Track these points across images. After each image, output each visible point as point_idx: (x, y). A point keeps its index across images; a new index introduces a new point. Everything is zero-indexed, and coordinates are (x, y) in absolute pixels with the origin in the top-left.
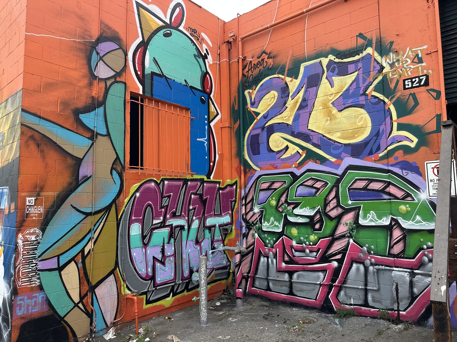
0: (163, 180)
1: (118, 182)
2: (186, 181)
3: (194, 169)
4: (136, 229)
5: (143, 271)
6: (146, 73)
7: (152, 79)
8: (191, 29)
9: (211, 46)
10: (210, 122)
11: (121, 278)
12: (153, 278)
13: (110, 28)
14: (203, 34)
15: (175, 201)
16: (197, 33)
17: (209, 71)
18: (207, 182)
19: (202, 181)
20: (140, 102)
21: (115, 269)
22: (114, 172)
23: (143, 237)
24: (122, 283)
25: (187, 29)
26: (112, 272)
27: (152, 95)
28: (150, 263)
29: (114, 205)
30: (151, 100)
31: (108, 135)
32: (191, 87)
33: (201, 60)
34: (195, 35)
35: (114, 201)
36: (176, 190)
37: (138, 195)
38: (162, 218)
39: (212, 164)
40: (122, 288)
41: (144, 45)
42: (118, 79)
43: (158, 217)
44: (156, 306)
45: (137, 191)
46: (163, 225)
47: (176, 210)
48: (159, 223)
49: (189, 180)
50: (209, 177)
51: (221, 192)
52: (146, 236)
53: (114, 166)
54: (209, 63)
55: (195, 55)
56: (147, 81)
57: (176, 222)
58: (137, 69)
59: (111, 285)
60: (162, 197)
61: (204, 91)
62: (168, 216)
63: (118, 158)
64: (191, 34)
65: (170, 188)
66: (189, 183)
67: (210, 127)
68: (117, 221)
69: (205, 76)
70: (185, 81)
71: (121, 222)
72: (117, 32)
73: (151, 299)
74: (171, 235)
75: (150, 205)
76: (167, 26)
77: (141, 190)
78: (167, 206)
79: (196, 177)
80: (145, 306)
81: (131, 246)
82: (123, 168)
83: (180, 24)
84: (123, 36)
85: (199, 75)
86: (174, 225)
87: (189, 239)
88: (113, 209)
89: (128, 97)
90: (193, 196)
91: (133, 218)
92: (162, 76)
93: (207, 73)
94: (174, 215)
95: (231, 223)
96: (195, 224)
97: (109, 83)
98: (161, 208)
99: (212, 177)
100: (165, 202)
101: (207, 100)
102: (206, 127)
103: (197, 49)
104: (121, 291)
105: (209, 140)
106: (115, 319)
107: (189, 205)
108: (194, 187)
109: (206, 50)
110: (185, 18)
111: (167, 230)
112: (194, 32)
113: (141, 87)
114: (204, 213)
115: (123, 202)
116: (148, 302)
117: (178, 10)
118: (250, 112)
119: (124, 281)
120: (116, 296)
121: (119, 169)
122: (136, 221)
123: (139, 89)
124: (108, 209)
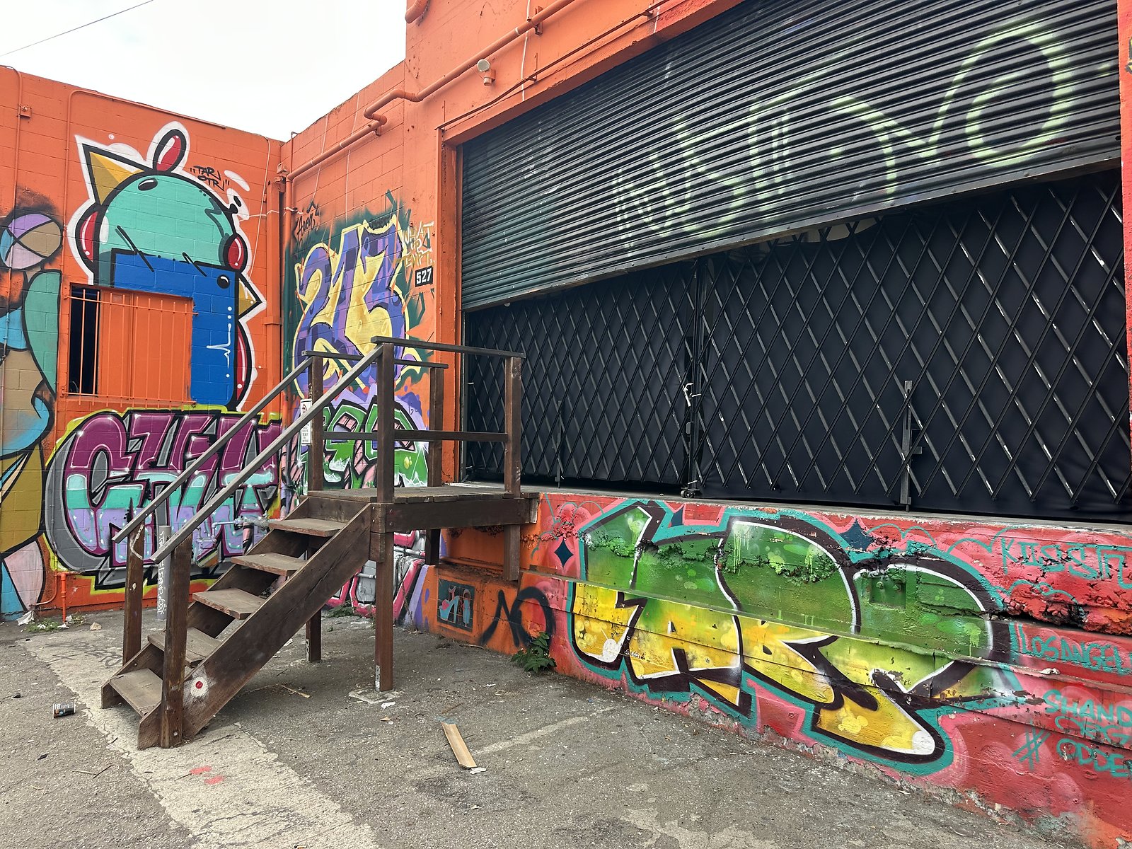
0: (131, 413)
1: (45, 415)
2: (178, 415)
4: (77, 483)
5: (91, 543)
6: (101, 252)
7: (113, 260)
8: (200, 168)
9: (247, 188)
10: (237, 316)
11: (49, 547)
12: (110, 553)
13: (32, 194)
14: (227, 173)
15: (156, 444)
16: (216, 173)
17: (239, 231)
18: (226, 416)
19: (217, 415)
20: (84, 299)
21: (39, 534)
22: (38, 401)
23: (91, 495)
24: (52, 554)
25: (191, 171)
26: (34, 539)
27: (112, 284)
28: (105, 532)
29: (37, 447)
30: (112, 290)
31: (29, 348)
32: (197, 263)
33: (222, 218)
34: (211, 177)
35: (38, 441)
36: (159, 428)
37: (81, 433)
38: (127, 470)
39: (240, 386)
40: (52, 561)
41: (98, 210)
42: (47, 267)
43: (119, 466)
44: (114, 594)
45: (79, 428)
46: (129, 479)
47: (158, 458)
48: (122, 476)
49: (187, 412)
50: (232, 406)
51: (260, 432)
52: (96, 494)
53: (39, 393)
54: (240, 218)
55: (208, 212)
56: (104, 266)
57: (154, 477)
58: (84, 248)
59: (32, 556)
60: (128, 438)
61: (226, 266)
62: (140, 467)
63: (45, 380)
64: (199, 178)
65: (144, 426)
66: (186, 417)
67: (238, 326)
68: (43, 469)
70: (184, 254)
71: (50, 471)
72: (46, 198)
73: (105, 583)
74: (147, 495)
75: (103, 449)
76: (146, 171)
77: (87, 426)
78: (138, 452)
79: (200, 407)
80: (93, 592)
81: (68, 506)
82: (55, 395)
83: (176, 165)
84: (57, 201)
85: (218, 239)
86: (151, 481)
87: (184, 503)
88: (36, 452)
89: (67, 292)
90: (193, 438)
91: (72, 467)
92: (135, 252)
93: (236, 235)
94: (152, 466)
95: (275, 484)
96: (199, 481)
97: (30, 275)
98: (127, 454)
99: (239, 409)
100: (134, 445)
101: (233, 282)
102: (230, 326)
103: (213, 199)
104: (49, 565)
105: (235, 347)
106: (39, 600)
107: (186, 450)
108: (199, 424)
109: (235, 198)
110: (187, 153)
111: (136, 490)
112: (206, 172)
113: (90, 275)
114: (219, 465)
115: (54, 444)
117: (171, 142)
119: (55, 553)
120: (41, 572)
121: (47, 396)
122: (77, 471)
123: (86, 278)
124: (27, 452)
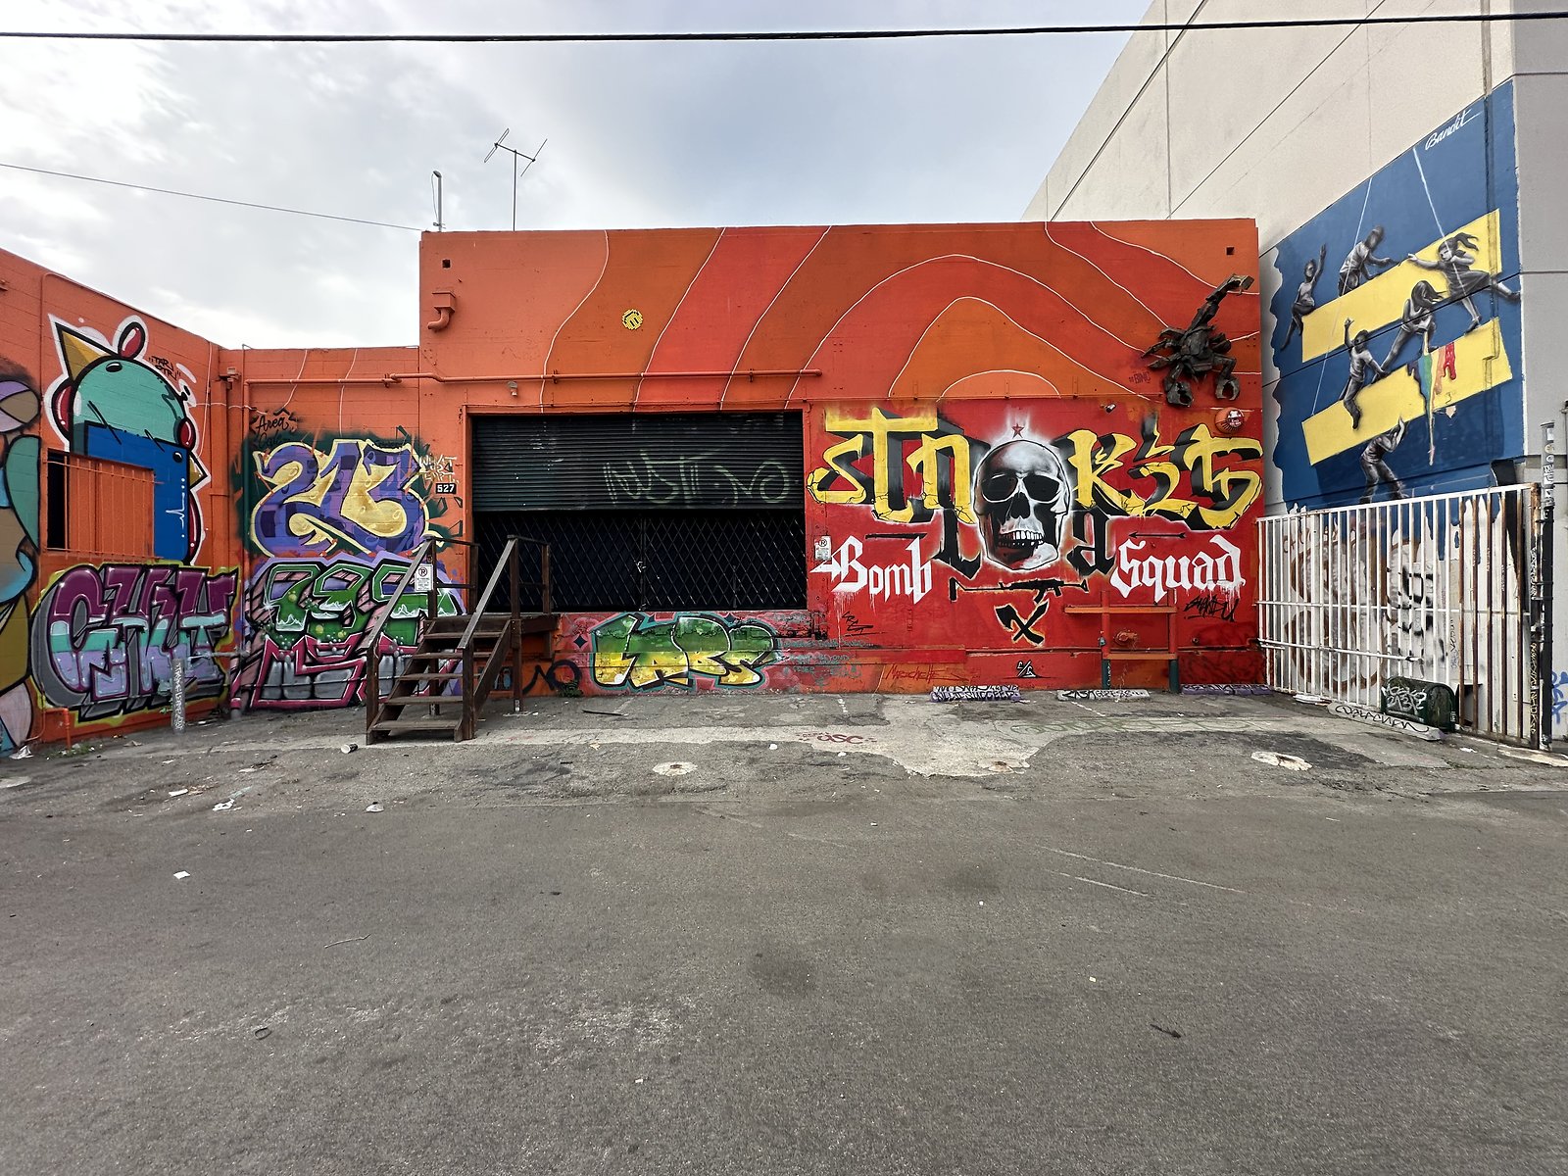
0: (105, 567)
1: (29, 567)
2: (145, 568)
3: (160, 552)
4: (60, 630)
5: (74, 681)
6: (75, 423)
7: (86, 430)
8: (157, 359)
9: (195, 382)
10: (189, 487)
11: (36, 688)
12: (91, 689)
13: (10, 363)
14: (179, 366)
15: (126, 595)
16: (169, 365)
17: (189, 416)
18: (182, 569)
19: (175, 568)
20: (66, 464)
21: (27, 677)
22: (22, 555)
23: (73, 639)
24: (39, 694)
25: (149, 360)
26: (22, 681)
27: (86, 452)
28: (86, 671)
29: (22, 598)
30: (85, 458)
31: (11, 506)
32: (156, 440)
33: (175, 403)
34: (166, 367)
35: (23, 593)
36: (129, 580)
37: (62, 585)
38: (104, 616)
39: (192, 545)
40: (39, 701)
41: (71, 386)
42: (26, 432)
43: (97, 614)
44: (97, 725)
45: (61, 580)
46: (106, 625)
47: (129, 605)
48: (99, 622)
49: (151, 567)
50: (187, 561)
51: (208, 582)
52: (77, 638)
53: (23, 548)
54: (189, 405)
55: (164, 396)
56: (78, 435)
57: (127, 622)
58: (60, 418)
59: (20, 698)
60: (104, 588)
61: (180, 444)
62: (115, 614)
63: (27, 536)
64: (156, 366)
65: (116, 578)
66: (151, 570)
67: (189, 494)
68: (28, 617)
69: (181, 426)
70: (146, 431)
71: (36, 619)
72: (23, 368)
73: (87, 716)
74: (120, 638)
75: (83, 599)
76: (112, 356)
77: (67, 579)
78: (113, 601)
79: (162, 562)
80: (77, 725)
81: (53, 649)
82: (38, 550)
83: (138, 353)
84: (33, 372)
85: (172, 422)
86: (124, 625)
87: (153, 642)
88: (22, 602)
89: (45, 457)
90: (158, 588)
91: (55, 614)
92: (104, 426)
93: (186, 419)
94: (125, 613)
95: (228, 624)
96: (163, 625)
97: (10, 438)
98: (104, 602)
99: (192, 563)
100: (109, 595)
101: (185, 458)
102: (183, 494)
103: (168, 386)
104: (36, 704)
105: (188, 513)
106: (28, 737)
107: (152, 599)
108: (161, 576)
109: (185, 388)
110: (146, 344)
111: (112, 632)
112: (162, 363)
113: (66, 443)
114: (178, 611)
115: (38, 595)
116: (82, 719)
117: (133, 333)
118: (261, 481)
119: (42, 692)
120: (29, 712)
121: (30, 551)
122: (60, 618)
123: (63, 445)
124: (14, 601)
